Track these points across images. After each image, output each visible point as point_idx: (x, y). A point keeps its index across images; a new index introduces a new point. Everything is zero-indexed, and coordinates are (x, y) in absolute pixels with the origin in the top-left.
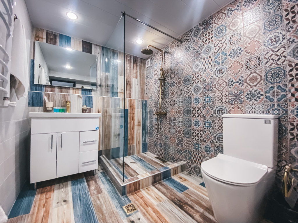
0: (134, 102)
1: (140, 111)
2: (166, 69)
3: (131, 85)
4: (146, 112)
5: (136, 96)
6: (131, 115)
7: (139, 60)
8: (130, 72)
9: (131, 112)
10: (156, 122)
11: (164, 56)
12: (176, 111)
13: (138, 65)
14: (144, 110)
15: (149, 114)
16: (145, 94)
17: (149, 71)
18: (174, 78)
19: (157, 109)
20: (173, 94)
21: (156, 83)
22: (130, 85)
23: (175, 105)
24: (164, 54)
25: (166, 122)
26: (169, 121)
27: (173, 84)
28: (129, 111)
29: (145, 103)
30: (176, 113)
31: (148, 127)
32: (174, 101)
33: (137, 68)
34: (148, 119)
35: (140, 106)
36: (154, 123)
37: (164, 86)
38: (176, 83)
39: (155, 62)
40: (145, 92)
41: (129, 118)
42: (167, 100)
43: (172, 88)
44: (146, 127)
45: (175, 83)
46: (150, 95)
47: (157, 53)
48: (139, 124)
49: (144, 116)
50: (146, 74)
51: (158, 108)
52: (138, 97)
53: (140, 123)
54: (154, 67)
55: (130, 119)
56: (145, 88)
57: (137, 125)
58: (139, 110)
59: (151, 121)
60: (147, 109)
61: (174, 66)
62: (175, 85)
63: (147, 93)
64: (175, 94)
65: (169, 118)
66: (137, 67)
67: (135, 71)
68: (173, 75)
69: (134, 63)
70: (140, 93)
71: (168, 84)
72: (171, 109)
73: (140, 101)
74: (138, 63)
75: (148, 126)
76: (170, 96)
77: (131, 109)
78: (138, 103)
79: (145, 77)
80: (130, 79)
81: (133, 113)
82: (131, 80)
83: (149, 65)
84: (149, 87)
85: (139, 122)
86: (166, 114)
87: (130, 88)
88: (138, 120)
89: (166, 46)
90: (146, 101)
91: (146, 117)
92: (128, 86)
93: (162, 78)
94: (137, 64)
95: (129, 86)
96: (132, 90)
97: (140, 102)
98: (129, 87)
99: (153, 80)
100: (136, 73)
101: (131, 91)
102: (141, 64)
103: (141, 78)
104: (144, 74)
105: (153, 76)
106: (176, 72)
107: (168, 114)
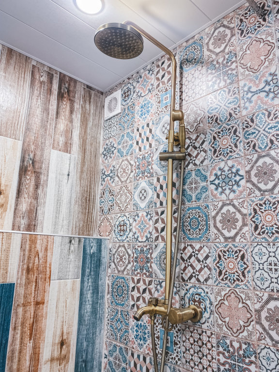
0: (46, 249)
1: (73, 290)
2: (192, 118)
3: (43, 178)
4: (96, 290)
5: (61, 218)
6: (25, 312)
7: (80, 92)
8: (44, 126)
9: (25, 297)
10: (141, 346)
11: (181, 73)
12: (259, 312)
13: (77, 106)
14: (89, 284)
15: (107, 297)
16: (96, 213)
17: (115, 130)
18: (234, 155)
19: (150, 283)
20: (229, 221)
21: (144, 170)
22: (37, 175)
23: (249, 277)
24: (181, 68)
25: (196, 359)
26: (215, 354)
27: (227, 180)
28: (19, 292)
29: (94, 250)
30: (259, 322)
31: (104, 361)
32: (243, 257)
33: (74, 116)
34: (105, 321)
35: (74, 263)
36: (130, 344)
37: (184, 184)
38: (248, 172)
39: (141, 100)
40: (98, 205)
41: (15, 328)
42: (197, 246)
43: (224, 197)
44: (93, 359)
45: (242, 172)
46: (116, 218)
47: (148, 67)
48: (63, 352)
49: (88, 307)
50: (105, 139)
51: (150, 276)
52: (65, 222)
53: (68, 346)
54: (137, 116)
55: (18, 336)
56: (99, 190)
57: (52, 360)
58: (69, 282)
59: (119, 332)
60: (102, 274)
61: (232, 106)
62: (243, 183)
63: (106, 209)
64: (245, 225)
65: (214, 341)
66: (71, 112)
67: (62, 125)
68: (225, 142)
69: (61, 96)
70: (76, 208)
71: (205, 178)
72: (227, 297)
73: (75, 242)
74: (77, 100)
75: (100, 357)
76: (212, 229)
77: (28, 282)
78: (66, 251)
79: (102, 150)
80: (38, 153)
81: (39, 299)
82: (42, 155)
83: (118, 110)
84: (115, 186)
85: (62, 343)
86: (196, 317)
87: (37, 186)
88: (59, 333)
89: (187, 41)
90: (99, 242)
91: (94, 311)
92: (30, 180)
93: (173, 152)
94: (72, 102)
95: (33, 179)
96: (45, 195)
97: (72, 248)
98: (33, 183)
99: (132, 162)
100: (68, 133)
101: (41, 200)
102: (87, 106)
103: (84, 150)
104: (95, 139)
105: (132, 146)
106: (240, 130)
107: (206, 315)
